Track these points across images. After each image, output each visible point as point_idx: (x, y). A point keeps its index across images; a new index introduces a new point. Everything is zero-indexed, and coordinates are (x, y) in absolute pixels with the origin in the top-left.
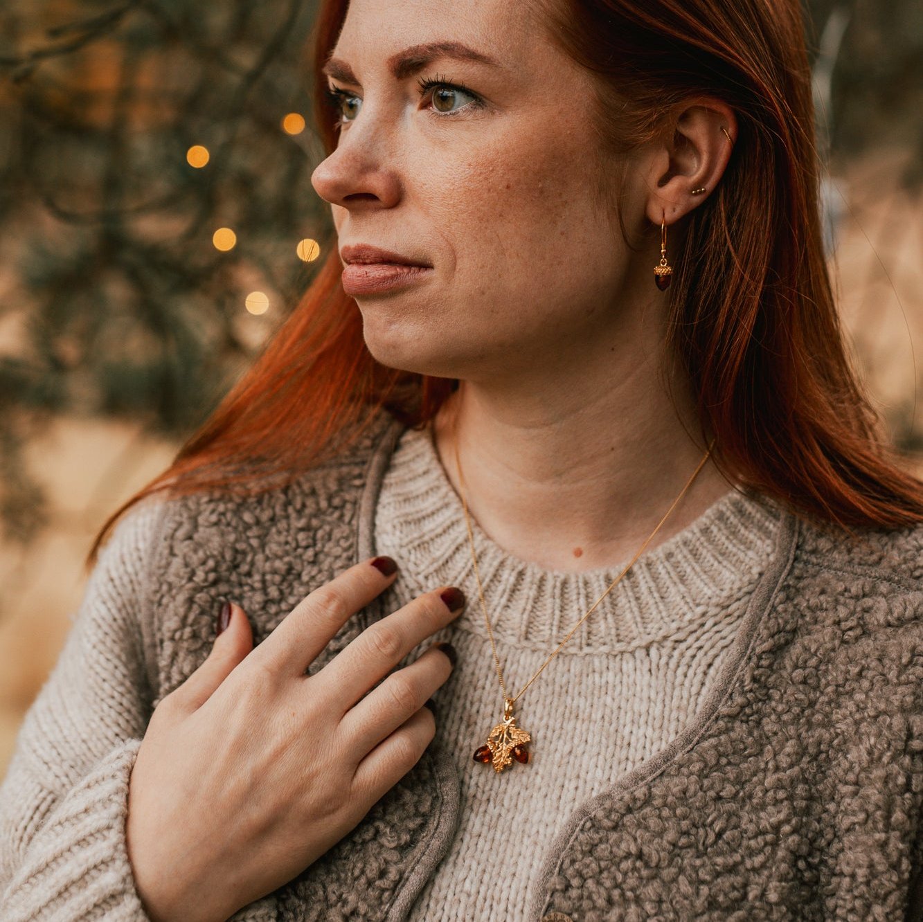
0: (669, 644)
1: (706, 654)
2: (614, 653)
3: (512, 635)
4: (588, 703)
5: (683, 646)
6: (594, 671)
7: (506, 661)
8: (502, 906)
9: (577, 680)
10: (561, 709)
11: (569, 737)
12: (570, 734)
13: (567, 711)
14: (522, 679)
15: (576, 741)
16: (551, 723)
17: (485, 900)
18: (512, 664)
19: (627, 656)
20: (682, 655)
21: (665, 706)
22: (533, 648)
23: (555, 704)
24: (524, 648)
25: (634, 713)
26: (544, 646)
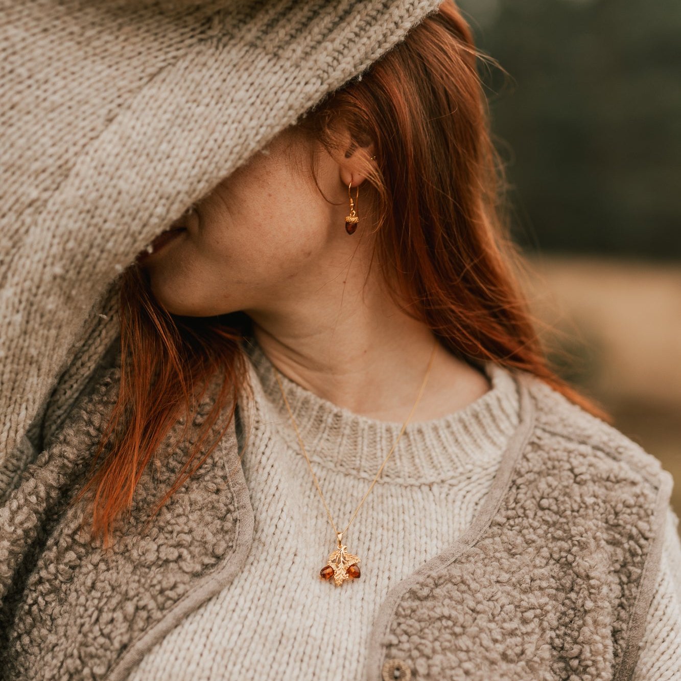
0: (446, 486)
1: (473, 495)
2: (406, 485)
3: (331, 461)
4: (391, 518)
5: (456, 489)
6: (392, 496)
7: (325, 480)
8: (343, 652)
9: (380, 500)
10: (370, 520)
11: (379, 539)
12: (380, 538)
13: (375, 522)
14: (337, 495)
15: (385, 544)
16: (363, 529)
17: (328, 645)
18: (330, 483)
19: (416, 489)
20: (456, 495)
21: (449, 527)
22: (346, 473)
23: (364, 516)
24: (338, 472)
25: (426, 529)
26: (354, 472)
